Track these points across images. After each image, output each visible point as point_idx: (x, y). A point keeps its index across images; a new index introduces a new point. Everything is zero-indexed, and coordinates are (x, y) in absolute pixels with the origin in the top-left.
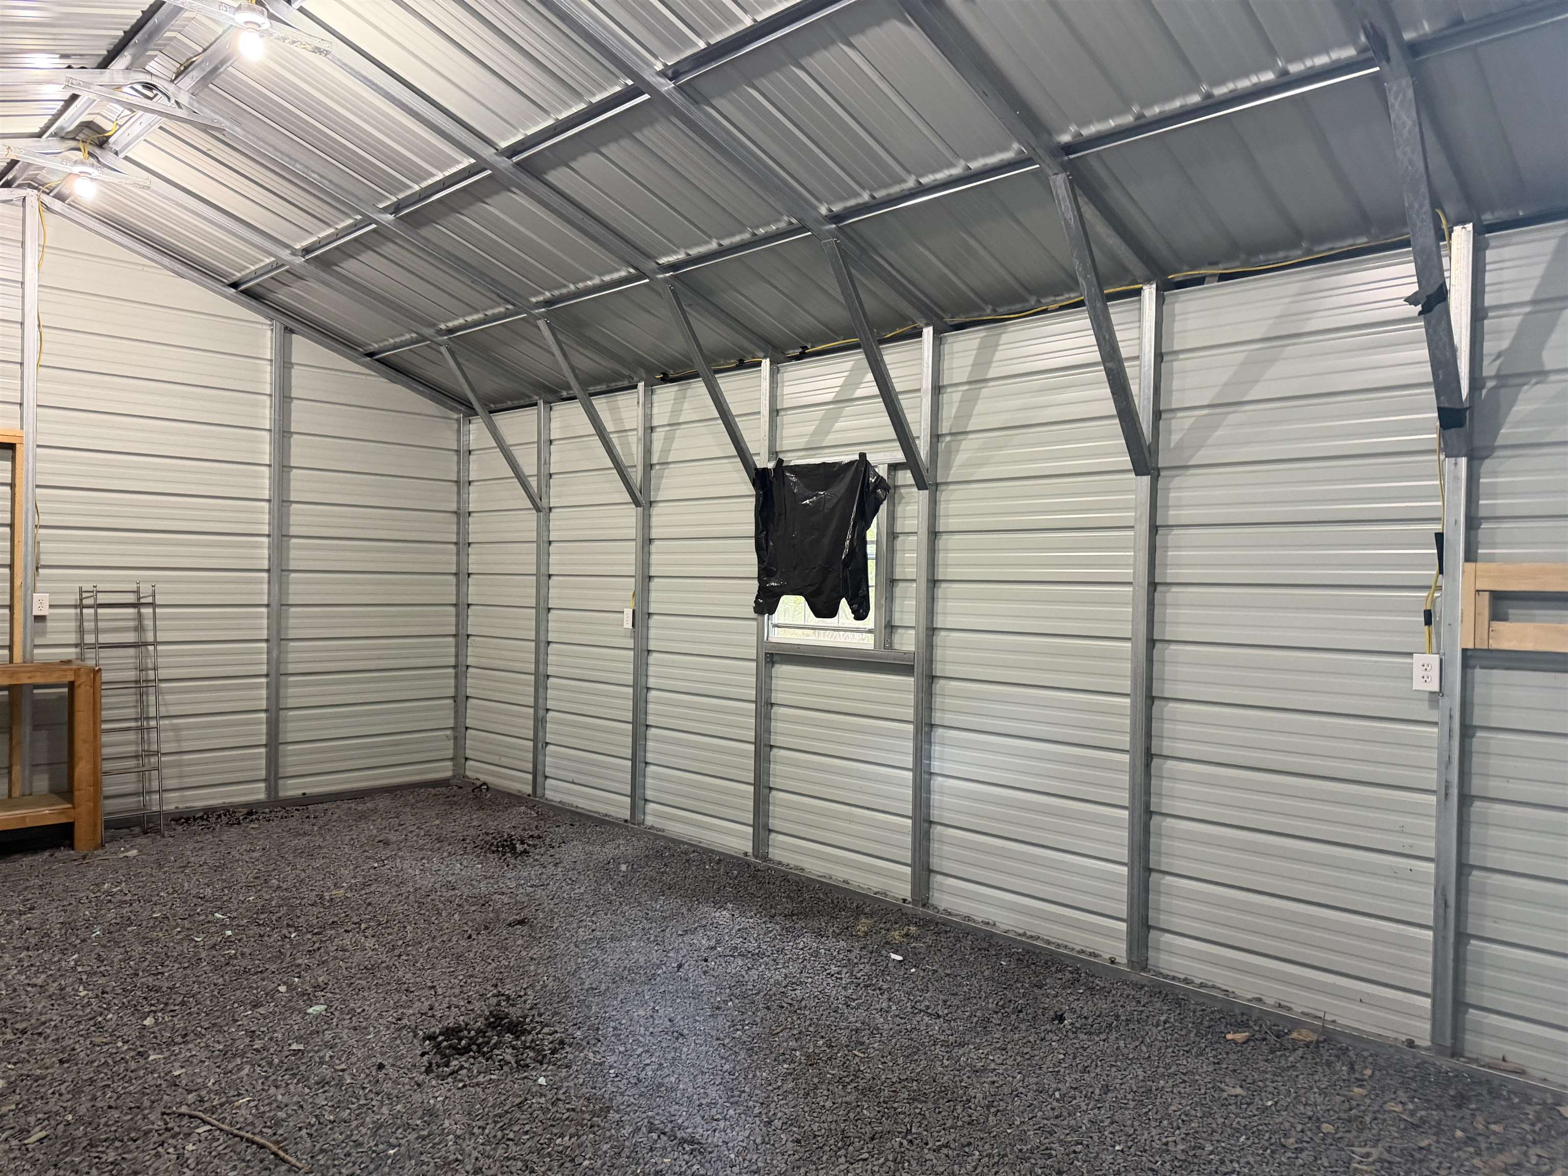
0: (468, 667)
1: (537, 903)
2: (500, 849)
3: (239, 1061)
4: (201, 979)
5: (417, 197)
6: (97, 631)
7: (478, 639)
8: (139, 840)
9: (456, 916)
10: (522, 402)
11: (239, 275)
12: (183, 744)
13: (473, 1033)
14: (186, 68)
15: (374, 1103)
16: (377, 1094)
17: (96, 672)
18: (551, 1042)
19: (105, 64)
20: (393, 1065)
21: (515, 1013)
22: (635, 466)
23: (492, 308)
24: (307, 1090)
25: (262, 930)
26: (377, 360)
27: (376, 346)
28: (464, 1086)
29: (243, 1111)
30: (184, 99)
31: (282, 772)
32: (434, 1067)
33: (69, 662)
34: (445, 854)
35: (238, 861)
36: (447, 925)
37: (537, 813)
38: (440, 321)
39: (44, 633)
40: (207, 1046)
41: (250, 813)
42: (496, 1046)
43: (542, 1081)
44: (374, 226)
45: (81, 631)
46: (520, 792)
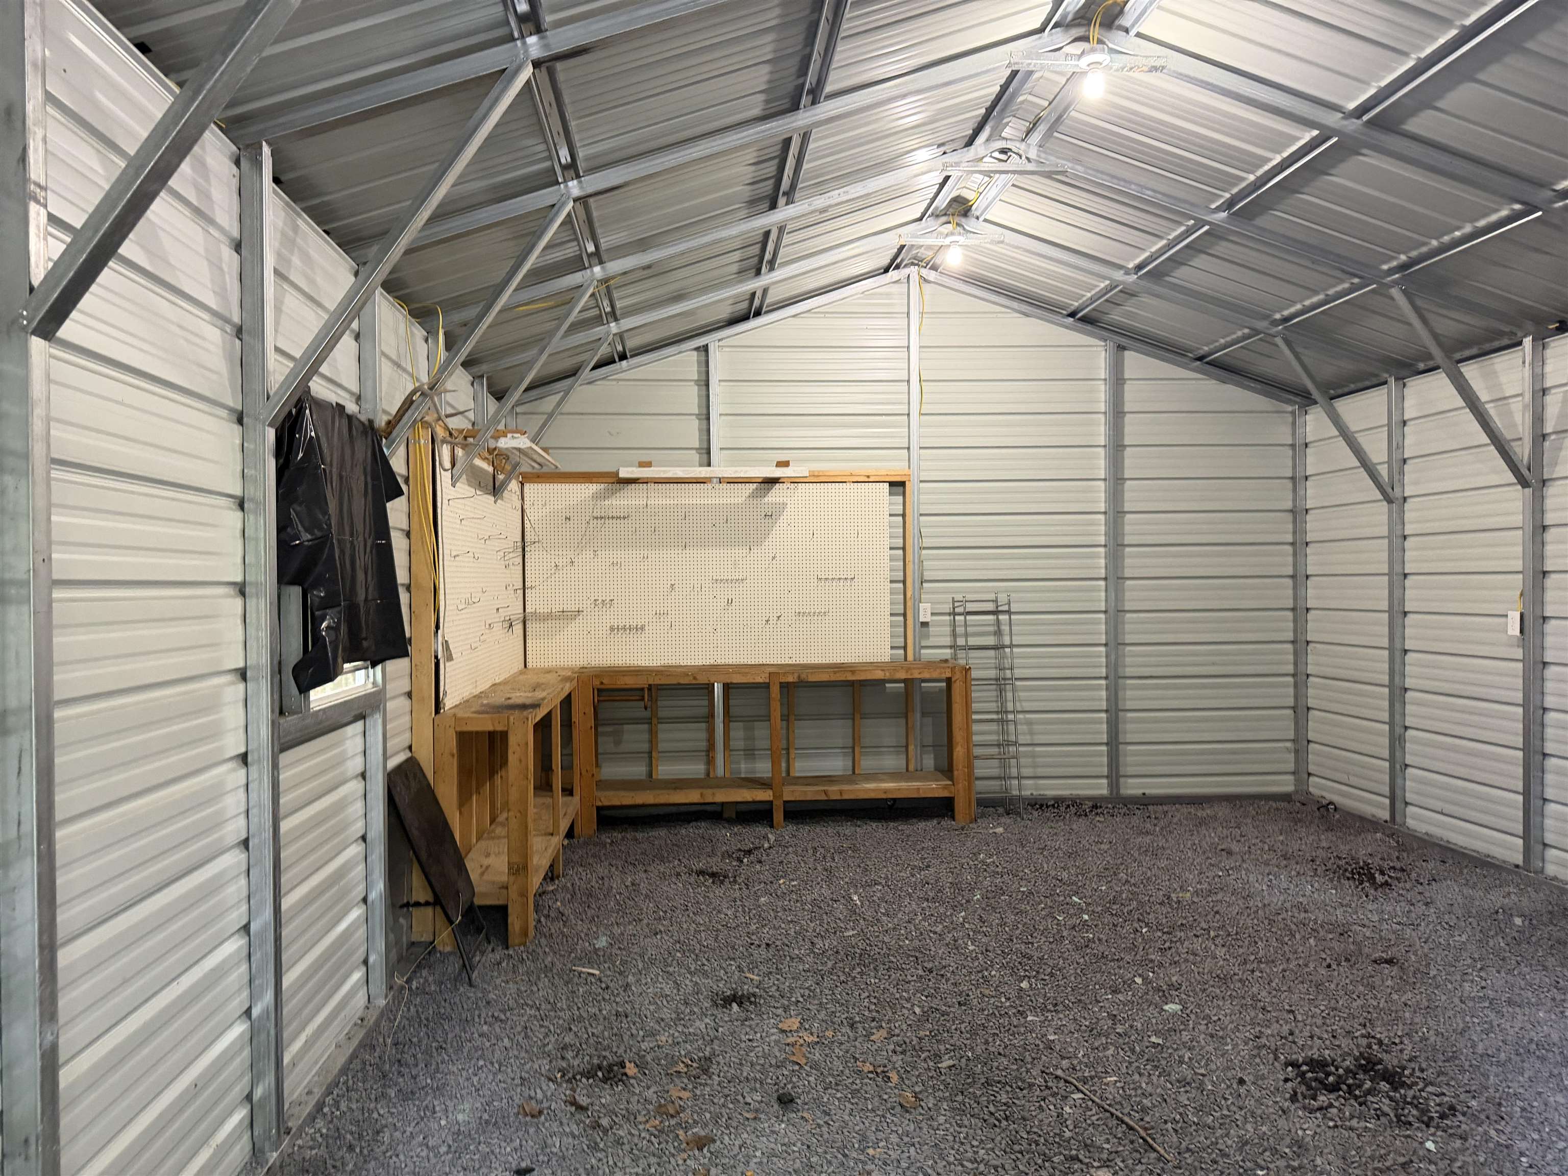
0: (1308, 676)
1: (1407, 943)
2: (1356, 877)
3: (1104, 1040)
4: (1065, 955)
5: (1252, 188)
6: (966, 635)
7: (1318, 646)
8: (1003, 820)
9: (1312, 941)
10: (1368, 383)
11: (1076, 304)
12: (1036, 737)
13: (1341, 1071)
14: (1034, 125)
15: (1237, 1117)
16: (1241, 1109)
17: (968, 670)
18: (1439, 1105)
19: (970, 142)
20: (1253, 1083)
21: (1390, 1060)
22: (1520, 439)
23: (1334, 286)
24: (1169, 1086)
25: (1115, 920)
26: (1207, 363)
27: (1206, 348)
28: (1336, 1126)
29: (1111, 1089)
30: (1033, 154)
31: (1122, 771)
32: (1300, 1097)
33: (946, 661)
34: (1293, 873)
35: (1088, 850)
36: (1301, 949)
37: (1398, 842)
38: (1275, 312)
39: (927, 636)
40: (1075, 1019)
41: (1095, 807)
42: (1369, 1092)
43: (1430, 1145)
44: (1206, 228)
45: (954, 635)
46: (1374, 816)
